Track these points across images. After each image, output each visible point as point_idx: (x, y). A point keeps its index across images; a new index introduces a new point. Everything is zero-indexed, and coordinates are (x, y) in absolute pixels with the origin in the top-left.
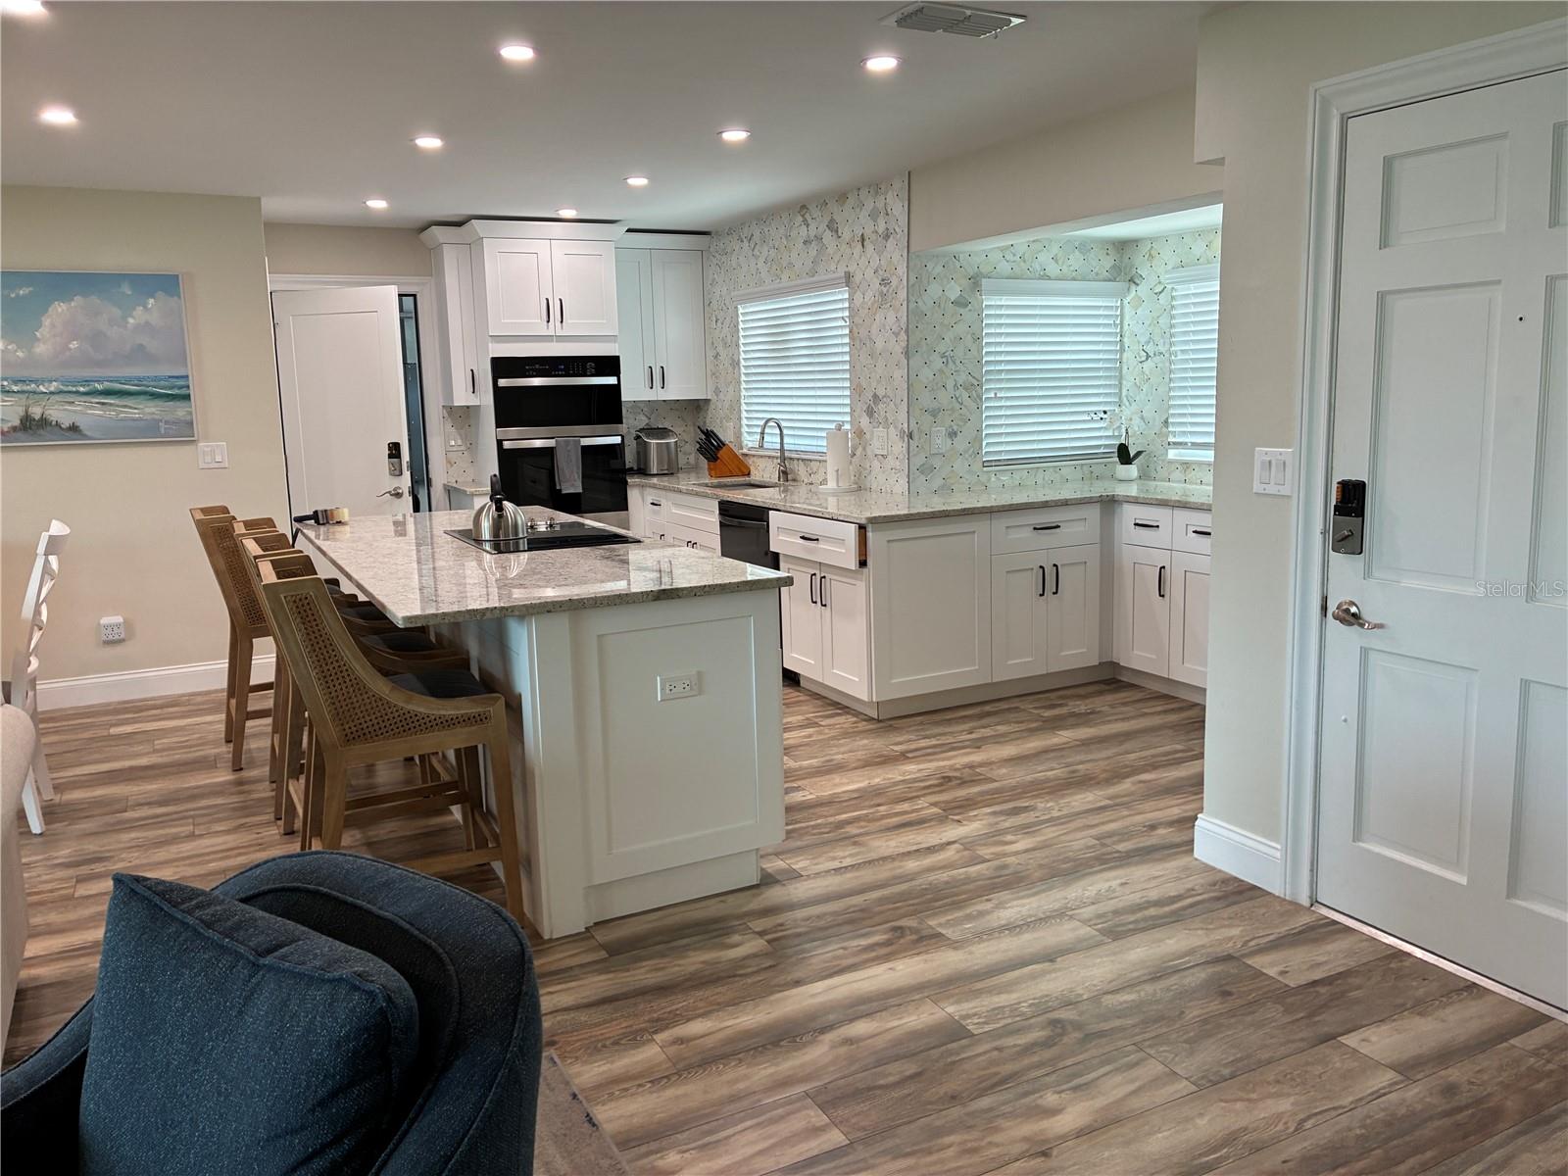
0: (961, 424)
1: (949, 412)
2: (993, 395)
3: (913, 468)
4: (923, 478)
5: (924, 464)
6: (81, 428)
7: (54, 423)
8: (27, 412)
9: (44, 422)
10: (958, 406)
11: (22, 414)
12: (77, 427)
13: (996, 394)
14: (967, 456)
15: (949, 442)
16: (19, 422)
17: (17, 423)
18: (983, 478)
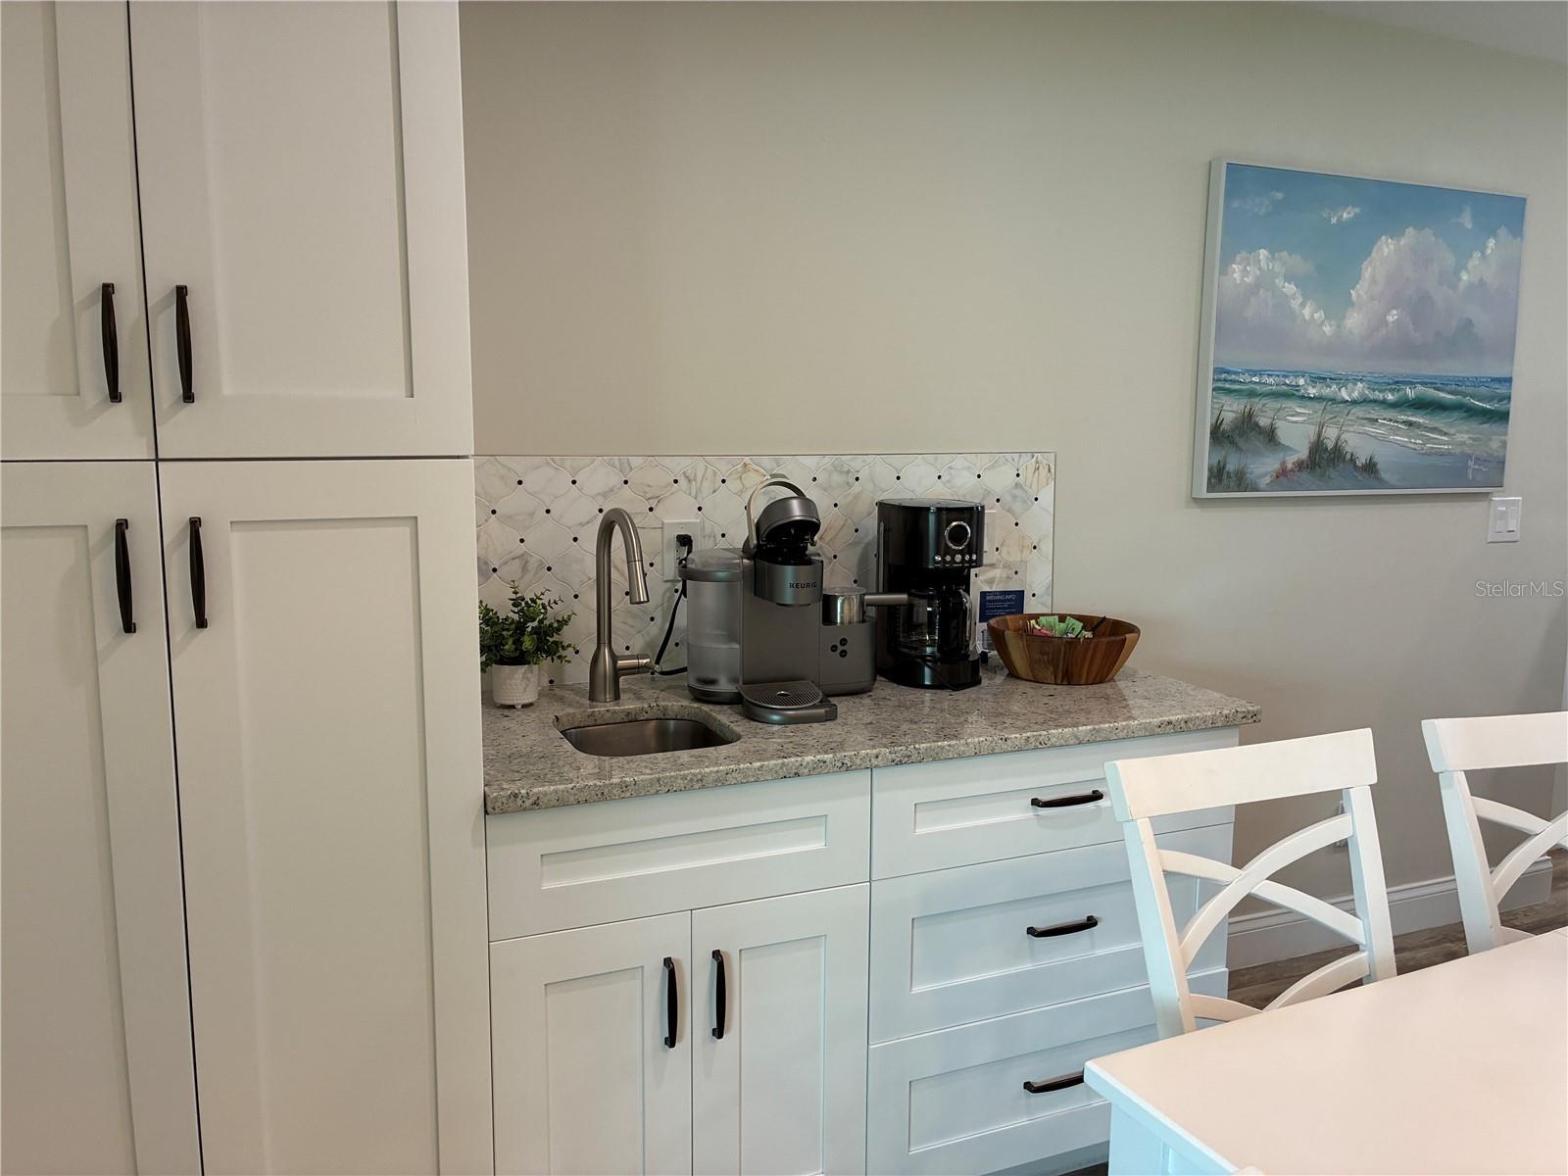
7: (1348, 457)
8: (1319, 435)
9: (1337, 455)
11: (1313, 438)
12: (1375, 465)
16: (1307, 453)
17: (1303, 453)
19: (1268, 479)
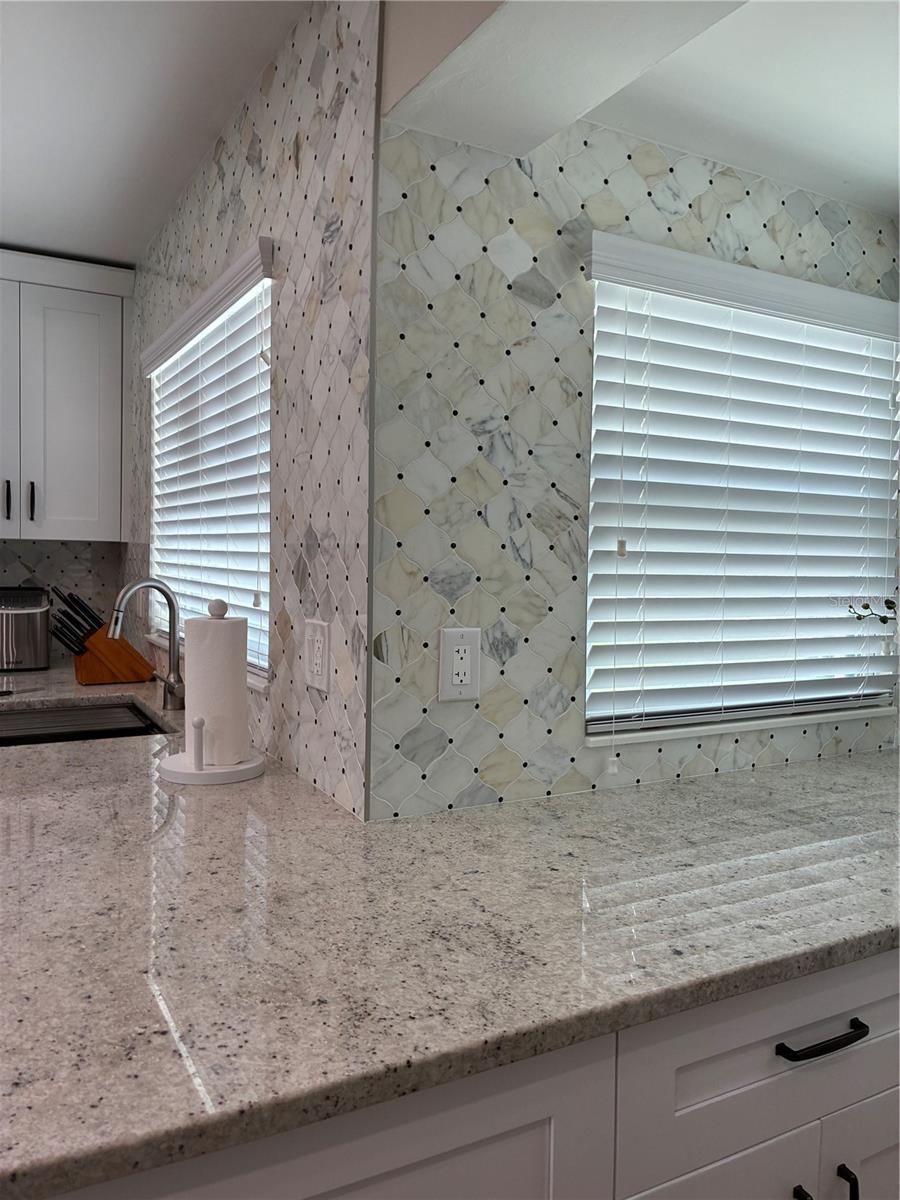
0: (527, 617)
1: (495, 586)
2: (614, 547)
3: (383, 743)
4: (413, 770)
5: (416, 731)
10: (517, 571)
13: (622, 544)
14: (542, 705)
15: (493, 666)
18: (586, 765)
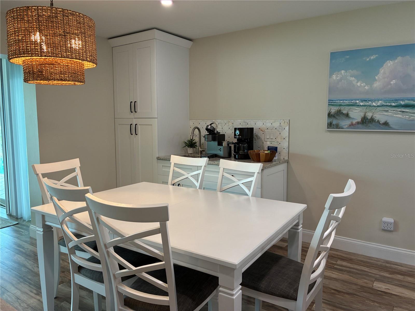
6: (389, 124)
8: (365, 115)
9: (372, 120)
11: (362, 116)
16: (361, 120)
17: (359, 120)
19: (347, 126)
